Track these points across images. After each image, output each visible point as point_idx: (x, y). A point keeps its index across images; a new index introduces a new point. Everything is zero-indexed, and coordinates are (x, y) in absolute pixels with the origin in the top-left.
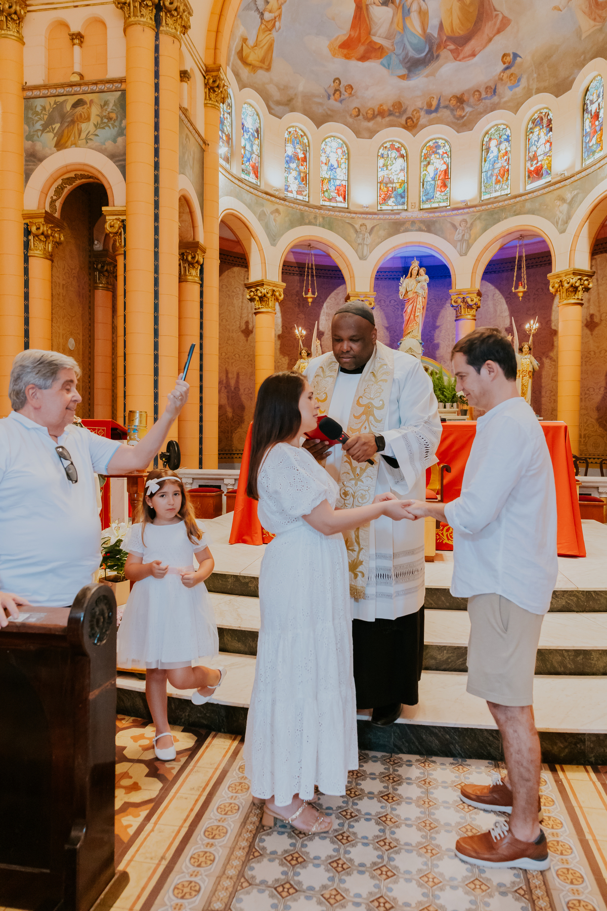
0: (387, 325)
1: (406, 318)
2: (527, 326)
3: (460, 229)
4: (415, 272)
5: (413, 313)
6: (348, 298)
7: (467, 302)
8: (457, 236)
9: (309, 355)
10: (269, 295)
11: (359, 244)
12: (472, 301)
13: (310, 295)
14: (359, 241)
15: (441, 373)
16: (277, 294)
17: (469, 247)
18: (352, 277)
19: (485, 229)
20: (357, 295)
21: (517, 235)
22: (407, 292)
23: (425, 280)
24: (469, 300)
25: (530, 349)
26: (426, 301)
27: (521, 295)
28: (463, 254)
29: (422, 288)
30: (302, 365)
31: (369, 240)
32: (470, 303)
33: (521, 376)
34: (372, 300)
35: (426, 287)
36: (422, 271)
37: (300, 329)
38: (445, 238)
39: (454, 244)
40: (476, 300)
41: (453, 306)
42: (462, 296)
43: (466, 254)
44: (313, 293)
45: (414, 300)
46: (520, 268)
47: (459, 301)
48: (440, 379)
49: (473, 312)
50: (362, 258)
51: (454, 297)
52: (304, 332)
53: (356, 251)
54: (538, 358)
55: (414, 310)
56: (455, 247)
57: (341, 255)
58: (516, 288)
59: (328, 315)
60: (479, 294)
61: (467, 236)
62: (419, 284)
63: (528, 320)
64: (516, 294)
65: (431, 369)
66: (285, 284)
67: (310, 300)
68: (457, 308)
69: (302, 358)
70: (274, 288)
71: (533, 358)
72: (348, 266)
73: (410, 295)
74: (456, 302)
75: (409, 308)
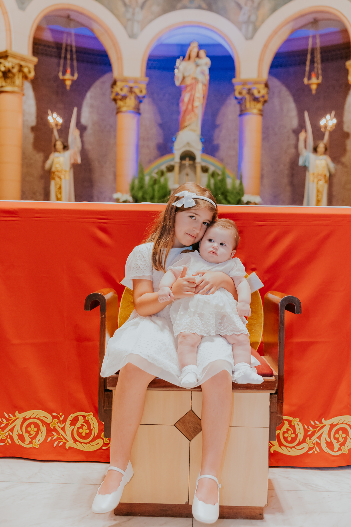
0: (160, 121)
1: (183, 108)
2: (322, 122)
3: (246, 9)
4: (194, 54)
5: (191, 102)
6: (114, 83)
7: (252, 94)
8: (242, 17)
9: (65, 147)
10: (15, 70)
11: (129, 20)
12: (259, 92)
13: (68, 76)
14: (129, 15)
15: (224, 173)
16: (26, 70)
17: (255, 30)
18: (120, 58)
19: (274, 10)
20: (125, 80)
21: (310, 18)
22: (184, 78)
23: (206, 64)
24: (255, 92)
25: (326, 149)
26: (206, 89)
27: (314, 87)
28: (250, 37)
29: (203, 73)
30: (56, 160)
31: (140, 15)
32: (256, 95)
33: (316, 180)
34: (143, 86)
35: (207, 72)
36: (202, 53)
37: (55, 115)
38: (228, 19)
39: (238, 25)
40: (264, 91)
41: (236, 98)
42: (248, 87)
43: (252, 38)
44: (72, 74)
45: (193, 87)
46: (312, 62)
47: (245, 92)
48: (223, 181)
49: (259, 106)
50: (132, 36)
51: (238, 88)
52: (60, 120)
53: (125, 27)
54: (335, 159)
55: (192, 100)
56: (240, 29)
57: (107, 31)
58: (309, 78)
59: (92, 106)
60: (267, 85)
61: (253, 18)
62: (199, 69)
63: (323, 115)
64: (308, 86)
65: (212, 169)
66: (35, 60)
67: (68, 83)
68: (241, 101)
69: (56, 150)
70: (23, 63)
71: (329, 160)
72: (115, 44)
73: (188, 81)
74: (240, 93)
75: (186, 97)
